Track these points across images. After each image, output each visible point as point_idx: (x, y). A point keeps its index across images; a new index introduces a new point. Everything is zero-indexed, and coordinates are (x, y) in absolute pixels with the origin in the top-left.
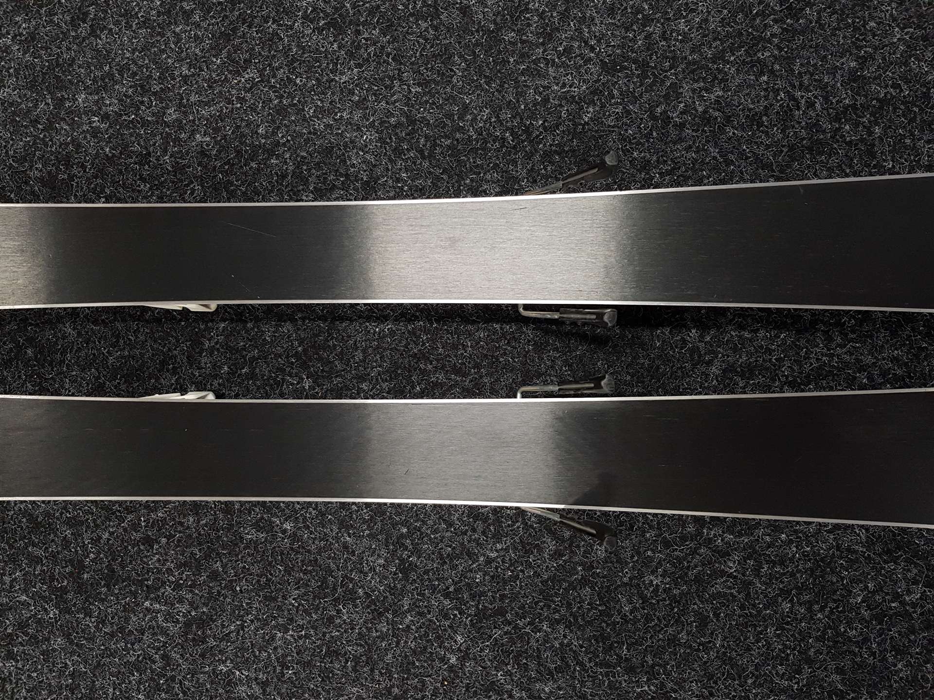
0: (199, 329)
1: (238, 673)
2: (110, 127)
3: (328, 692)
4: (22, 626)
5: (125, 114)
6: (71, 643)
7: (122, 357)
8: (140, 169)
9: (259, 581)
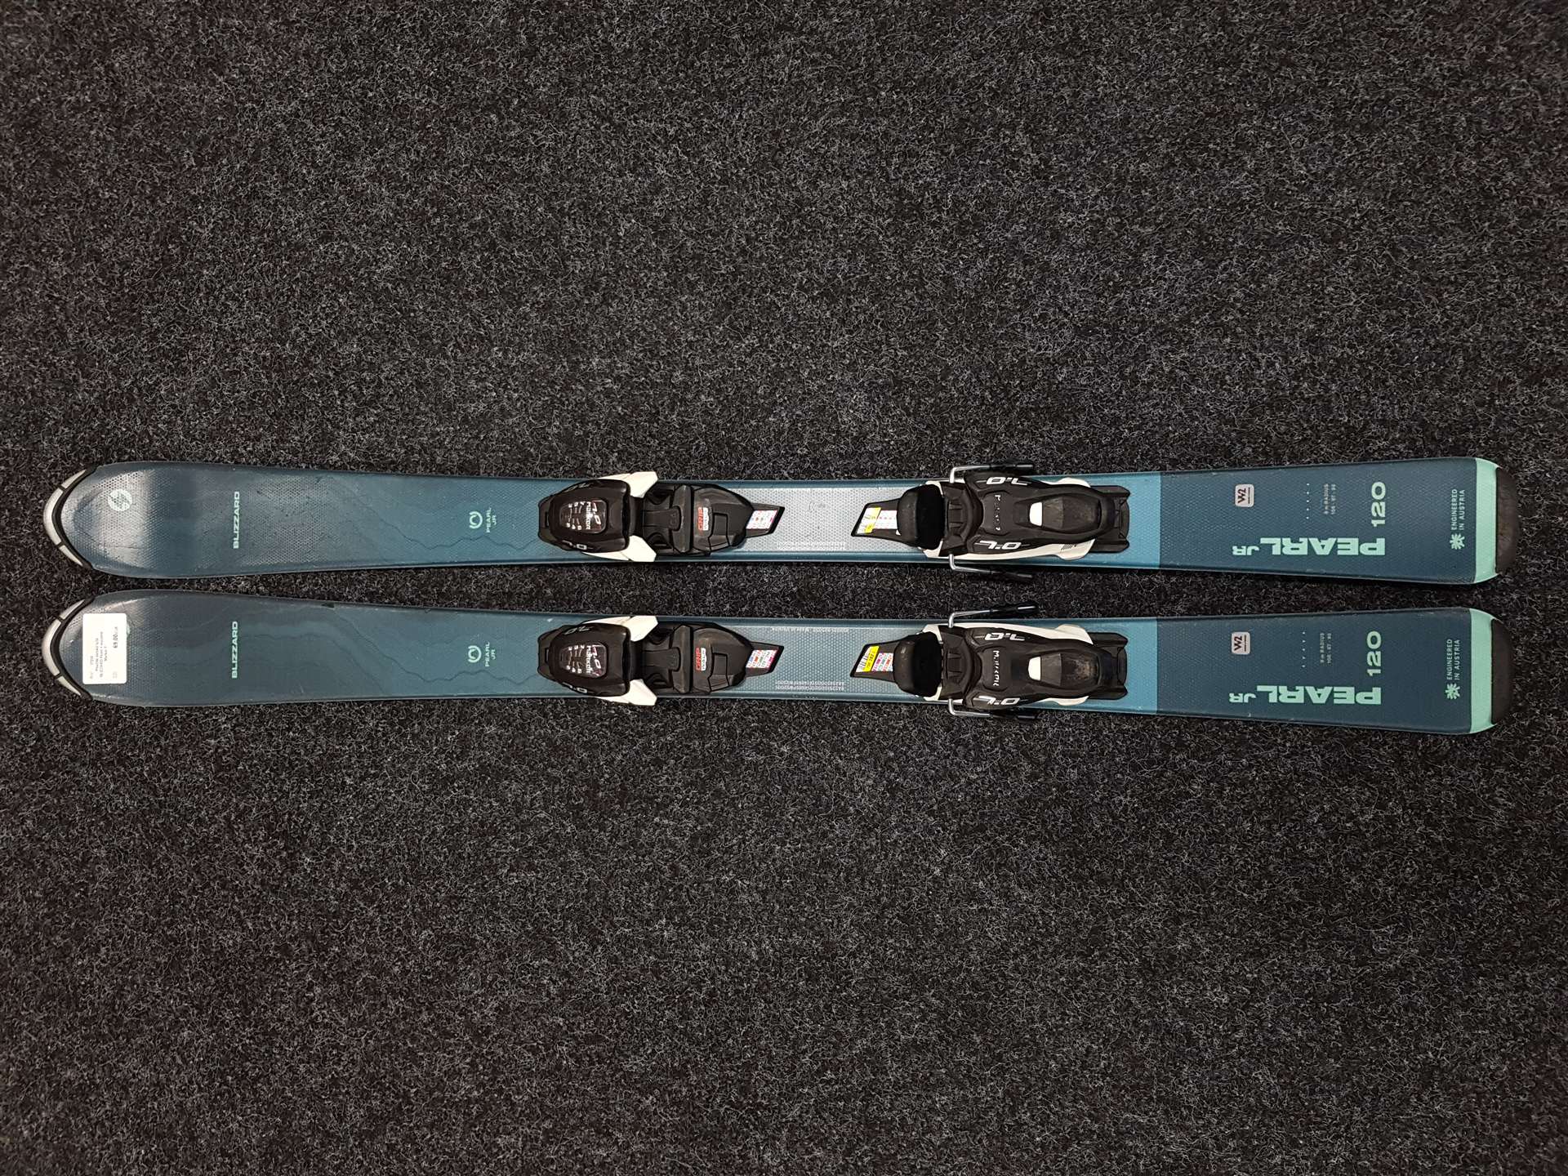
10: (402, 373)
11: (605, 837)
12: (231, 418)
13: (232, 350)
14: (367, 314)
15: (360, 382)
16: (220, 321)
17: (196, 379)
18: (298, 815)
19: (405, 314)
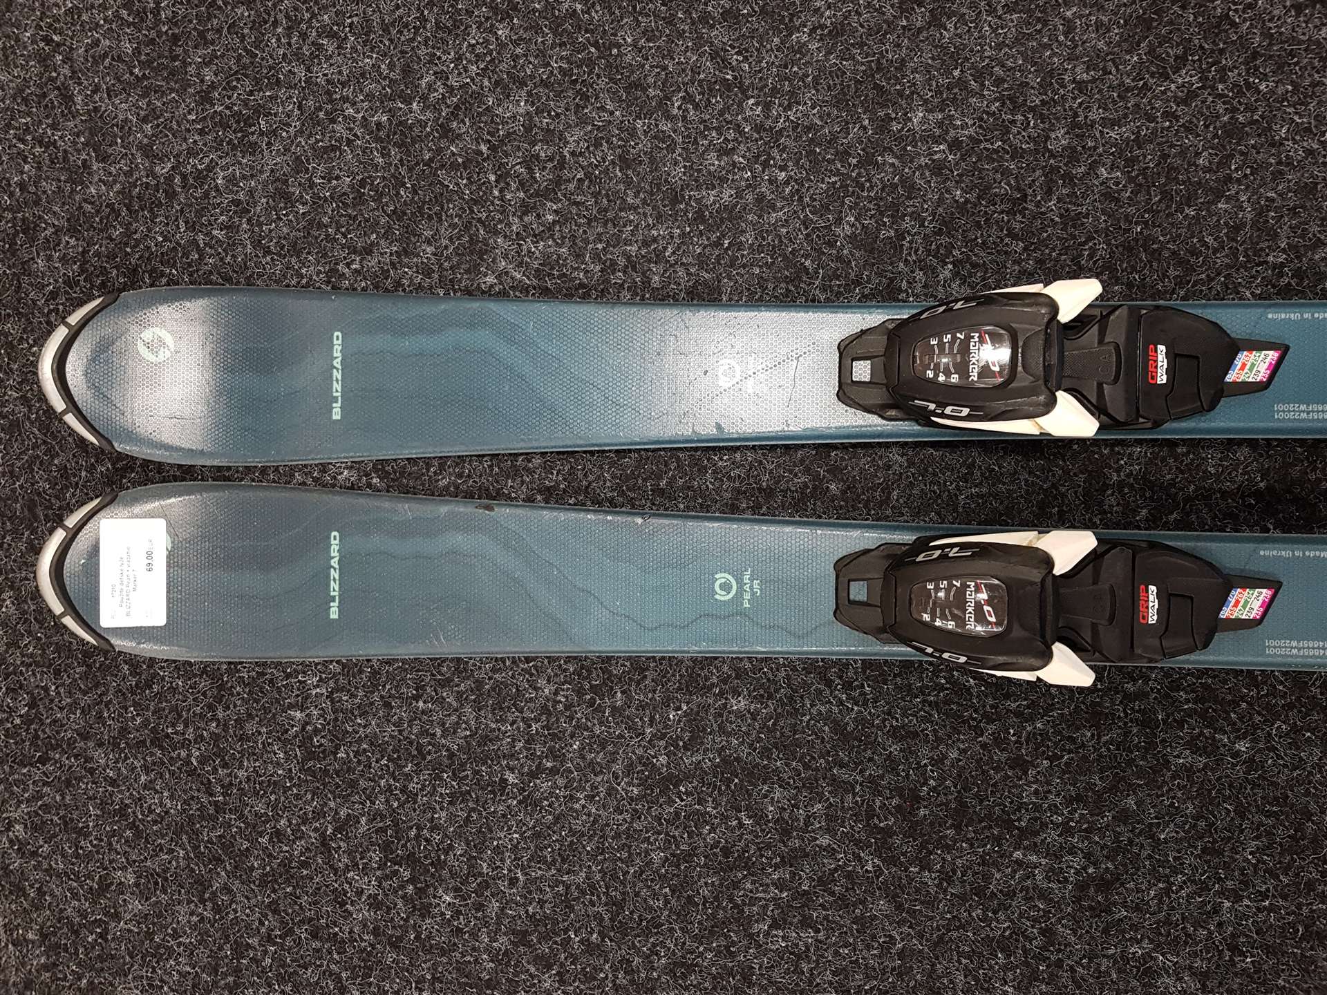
10: (597, 145)
11: (930, 879)
12: (326, 220)
13: (327, 114)
14: (542, 54)
15: (530, 161)
16: (308, 70)
17: (272, 160)
18: (431, 830)
19: (604, 50)
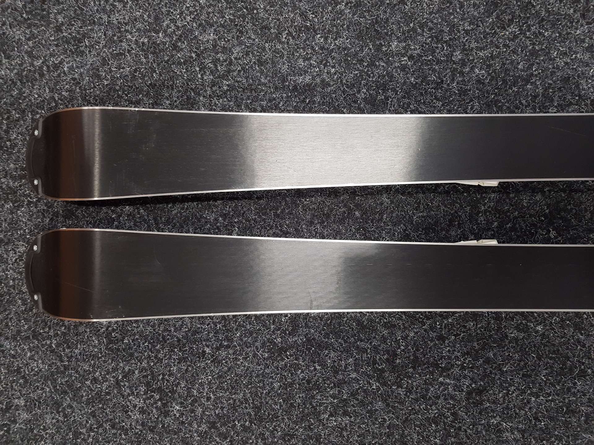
0: (477, 198)
1: (505, 424)
2: (414, 64)
3: (568, 437)
4: (353, 394)
5: (425, 56)
6: (388, 405)
7: (423, 217)
8: (435, 92)
9: (519, 364)
